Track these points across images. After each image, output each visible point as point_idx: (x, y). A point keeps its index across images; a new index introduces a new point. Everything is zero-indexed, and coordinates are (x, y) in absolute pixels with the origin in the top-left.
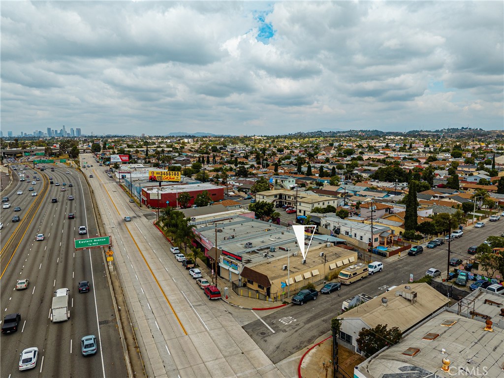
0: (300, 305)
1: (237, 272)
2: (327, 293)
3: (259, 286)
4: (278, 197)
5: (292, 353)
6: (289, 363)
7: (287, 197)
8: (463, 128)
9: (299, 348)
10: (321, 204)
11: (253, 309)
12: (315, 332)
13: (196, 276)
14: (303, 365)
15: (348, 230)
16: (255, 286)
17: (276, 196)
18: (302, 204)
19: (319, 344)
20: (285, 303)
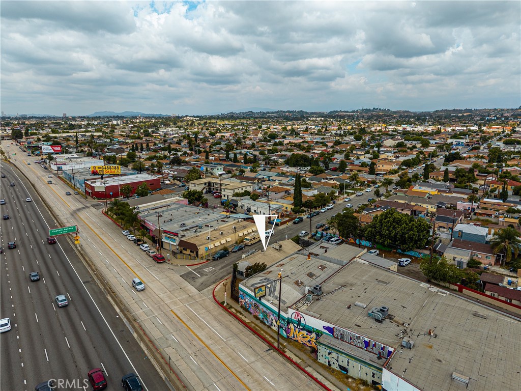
0: (218, 260)
1: (175, 244)
2: (236, 252)
3: (191, 252)
4: (207, 184)
5: (210, 285)
6: (208, 290)
7: (215, 185)
8: (374, 108)
9: (214, 283)
10: (240, 189)
11: (187, 266)
12: (225, 274)
13: (146, 249)
14: (216, 290)
15: (256, 209)
16: (188, 252)
17: (205, 184)
18: (226, 190)
19: (226, 280)
20: (208, 260)
